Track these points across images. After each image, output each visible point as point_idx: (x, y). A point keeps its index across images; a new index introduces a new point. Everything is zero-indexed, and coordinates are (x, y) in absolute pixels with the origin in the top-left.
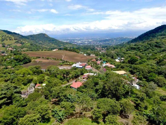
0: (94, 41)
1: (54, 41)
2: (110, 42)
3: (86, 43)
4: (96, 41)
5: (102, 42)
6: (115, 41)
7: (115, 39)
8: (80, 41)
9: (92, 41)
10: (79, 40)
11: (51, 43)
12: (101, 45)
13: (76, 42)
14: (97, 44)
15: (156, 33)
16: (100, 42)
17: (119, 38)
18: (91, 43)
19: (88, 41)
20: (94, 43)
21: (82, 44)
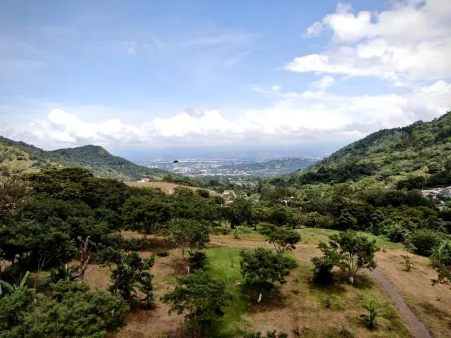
0: (225, 167)
1: (123, 166)
2: (267, 169)
3: (204, 173)
4: (231, 167)
5: (245, 171)
6: (278, 167)
7: (278, 162)
8: (186, 166)
9: (220, 168)
11: (115, 170)
12: (243, 177)
13: (177, 170)
14: (233, 175)
15: (367, 147)
16: (240, 170)
17: (289, 159)
18: (216, 172)
19: (210, 168)
20: (225, 172)
21: (193, 174)
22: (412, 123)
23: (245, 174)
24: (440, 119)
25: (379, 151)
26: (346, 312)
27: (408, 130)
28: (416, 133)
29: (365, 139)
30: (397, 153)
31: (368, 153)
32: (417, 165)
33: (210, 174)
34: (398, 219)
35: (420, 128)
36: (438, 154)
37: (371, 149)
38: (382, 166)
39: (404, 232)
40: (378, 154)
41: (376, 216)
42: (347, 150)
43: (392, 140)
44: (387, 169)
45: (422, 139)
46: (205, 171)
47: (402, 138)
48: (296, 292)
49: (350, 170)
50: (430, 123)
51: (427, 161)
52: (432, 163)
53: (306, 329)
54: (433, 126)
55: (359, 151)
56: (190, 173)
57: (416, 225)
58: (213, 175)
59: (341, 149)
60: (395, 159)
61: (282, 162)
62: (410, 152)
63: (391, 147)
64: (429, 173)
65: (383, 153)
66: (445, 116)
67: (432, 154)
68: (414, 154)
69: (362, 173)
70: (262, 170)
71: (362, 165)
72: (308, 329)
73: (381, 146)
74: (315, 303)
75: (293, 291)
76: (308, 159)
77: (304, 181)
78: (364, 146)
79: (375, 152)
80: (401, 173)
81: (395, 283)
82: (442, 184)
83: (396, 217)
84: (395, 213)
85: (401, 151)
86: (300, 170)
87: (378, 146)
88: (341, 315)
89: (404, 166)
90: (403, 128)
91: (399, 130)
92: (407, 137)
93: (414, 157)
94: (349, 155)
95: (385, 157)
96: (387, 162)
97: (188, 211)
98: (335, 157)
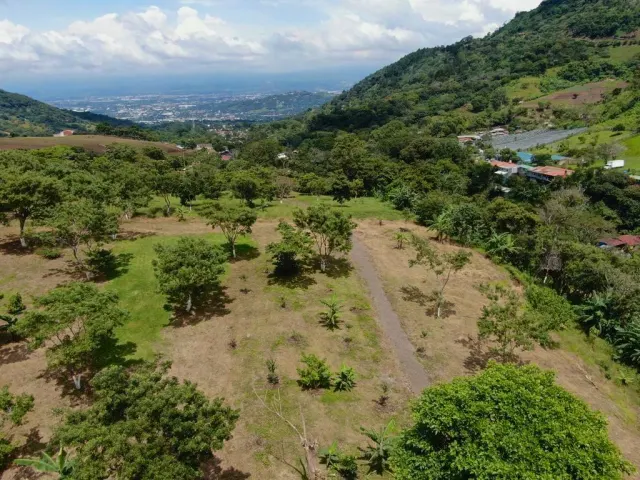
0: (201, 107)
2: (264, 109)
3: (168, 117)
4: (211, 107)
5: (233, 112)
6: (281, 106)
7: (280, 98)
8: (139, 107)
9: (193, 109)
10: (136, 105)
12: (228, 122)
13: (124, 115)
14: (214, 119)
15: (401, 74)
16: (225, 112)
17: (296, 94)
18: (188, 115)
19: (178, 109)
20: (202, 115)
21: (151, 118)
22: (459, 40)
23: (232, 117)
24: (494, 35)
25: (415, 81)
26: (305, 311)
27: (453, 50)
28: (462, 54)
29: (399, 63)
30: (436, 84)
31: (401, 83)
32: (460, 100)
33: (178, 119)
34: (410, 179)
35: (469, 48)
36: (486, 86)
37: (407, 77)
38: (417, 103)
39: (413, 196)
40: (414, 85)
41: (383, 176)
42: (374, 79)
43: (432, 64)
44: (422, 107)
45: (469, 63)
46: (170, 114)
47: (445, 62)
48: (245, 291)
49: (375, 109)
50: (481, 40)
51: (472, 95)
52: (476, 98)
53: (247, 339)
54: (485, 45)
55: (389, 82)
56: (145, 119)
57: (429, 186)
58: (183, 120)
59: (366, 78)
60: (434, 92)
61: (286, 99)
62: (452, 82)
63: (431, 76)
64: (472, 111)
65: (419, 84)
66: (501, 30)
67: (480, 85)
68: (458, 85)
69: (391, 112)
70: (258, 111)
71: (392, 102)
72: (249, 339)
73: (417, 75)
74: (267, 303)
75: (242, 291)
76: (322, 93)
77: (313, 126)
78: (396, 74)
79: (410, 83)
80: (439, 112)
81: (379, 265)
82: (486, 127)
83: (408, 177)
84: (407, 171)
85: (442, 81)
86: (310, 109)
87: (414, 73)
88: (297, 315)
89: (444, 103)
90: (448, 46)
91: (443, 49)
92: (452, 61)
93: (456, 90)
94: (375, 87)
95: (420, 89)
96: (423, 97)
97: (90, 187)
98: (358, 90)
